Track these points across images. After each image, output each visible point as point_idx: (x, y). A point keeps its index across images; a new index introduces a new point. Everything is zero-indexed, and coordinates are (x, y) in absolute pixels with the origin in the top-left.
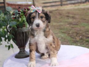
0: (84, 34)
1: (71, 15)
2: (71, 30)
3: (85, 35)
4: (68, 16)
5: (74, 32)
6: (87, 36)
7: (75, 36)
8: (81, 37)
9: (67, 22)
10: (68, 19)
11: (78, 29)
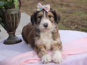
0: (79, 22)
1: (65, 4)
2: (65, 18)
3: (81, 24)
4: (61, 5)
5: (68, 21)
6: (83, 24)
7: (70, 25)
8: (76, 26)
9: (61, 10)
10: (62, 7)
11: (73, 18)
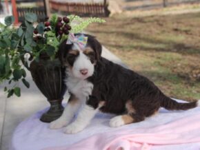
2: (180, 60)
4: (176, 30)
